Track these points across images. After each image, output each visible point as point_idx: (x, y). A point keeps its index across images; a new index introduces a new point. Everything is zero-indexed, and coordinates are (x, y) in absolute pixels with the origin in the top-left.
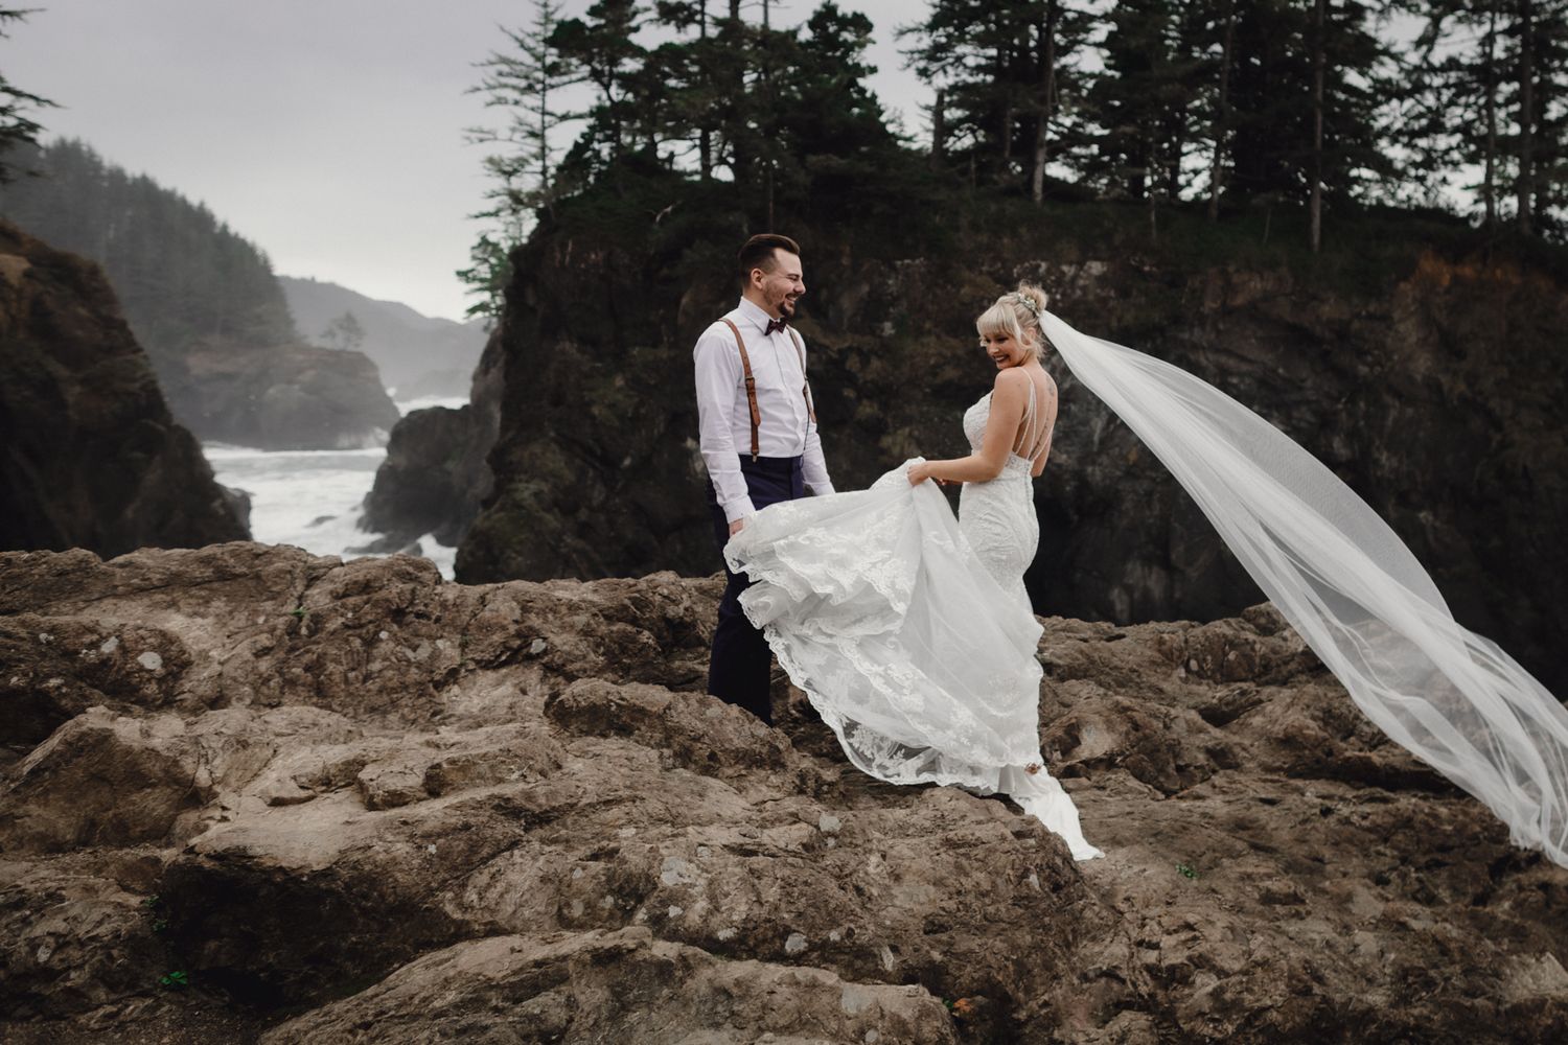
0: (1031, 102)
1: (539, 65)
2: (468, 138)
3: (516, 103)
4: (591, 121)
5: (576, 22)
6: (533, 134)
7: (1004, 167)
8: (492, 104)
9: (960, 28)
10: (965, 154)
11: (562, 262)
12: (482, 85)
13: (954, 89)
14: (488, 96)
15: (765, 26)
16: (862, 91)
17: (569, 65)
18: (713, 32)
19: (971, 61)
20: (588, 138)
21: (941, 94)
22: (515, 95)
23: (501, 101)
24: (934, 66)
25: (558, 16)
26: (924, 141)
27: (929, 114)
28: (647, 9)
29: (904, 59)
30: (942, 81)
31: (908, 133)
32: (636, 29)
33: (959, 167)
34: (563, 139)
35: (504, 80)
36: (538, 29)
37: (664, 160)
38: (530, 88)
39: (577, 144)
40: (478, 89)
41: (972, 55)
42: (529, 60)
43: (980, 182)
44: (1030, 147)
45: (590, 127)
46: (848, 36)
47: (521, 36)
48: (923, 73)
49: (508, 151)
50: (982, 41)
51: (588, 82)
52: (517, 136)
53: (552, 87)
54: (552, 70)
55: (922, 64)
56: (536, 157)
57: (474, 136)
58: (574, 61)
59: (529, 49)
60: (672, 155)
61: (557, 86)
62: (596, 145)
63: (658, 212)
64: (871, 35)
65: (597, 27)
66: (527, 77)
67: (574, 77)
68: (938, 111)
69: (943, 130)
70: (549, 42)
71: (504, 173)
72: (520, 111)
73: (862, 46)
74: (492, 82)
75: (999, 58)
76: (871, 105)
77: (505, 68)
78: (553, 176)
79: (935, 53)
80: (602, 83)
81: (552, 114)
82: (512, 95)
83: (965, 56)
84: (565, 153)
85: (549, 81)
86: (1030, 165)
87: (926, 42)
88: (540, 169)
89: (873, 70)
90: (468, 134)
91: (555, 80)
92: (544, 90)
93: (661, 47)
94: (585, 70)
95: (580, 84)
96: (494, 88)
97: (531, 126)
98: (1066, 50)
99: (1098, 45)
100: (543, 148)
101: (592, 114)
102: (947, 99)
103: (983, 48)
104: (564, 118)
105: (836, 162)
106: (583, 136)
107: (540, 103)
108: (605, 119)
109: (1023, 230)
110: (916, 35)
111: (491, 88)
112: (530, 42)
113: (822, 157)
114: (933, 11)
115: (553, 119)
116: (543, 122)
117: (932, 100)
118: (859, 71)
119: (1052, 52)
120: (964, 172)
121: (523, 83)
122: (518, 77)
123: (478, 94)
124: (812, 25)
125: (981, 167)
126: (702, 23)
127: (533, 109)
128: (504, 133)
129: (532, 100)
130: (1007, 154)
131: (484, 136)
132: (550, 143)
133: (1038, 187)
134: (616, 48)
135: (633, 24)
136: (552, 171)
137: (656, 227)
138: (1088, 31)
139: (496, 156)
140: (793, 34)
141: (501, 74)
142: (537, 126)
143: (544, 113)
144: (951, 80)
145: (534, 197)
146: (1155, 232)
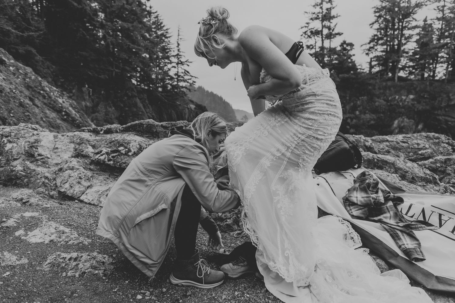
0: (395, 57)
7: (387, 74)
9: (377, 43)
10: (377, 72)
13: (375, 57)
15: (330, 47)
16: (352, 60)
18: (318, 50)
19: (379, 50)
21: (371, 59)
24: (370, 52)
26: (367, 70)
27: (368, 63)
29: (362, 51)
30: (372, 55)
31: (363, 68)
41: (380, 48)
43: (381, 78)
44: (394, 69)
46: (349, 48)
48: (367, 54)
50: (382, 45)
55: (367, 52)
64: (354, 47)
68: (370, 63)
69: (371, 67)
73: (351, 50)
75: (387, 48)
76: (353, 62)
79: (370, 49)
86: (394, 74)
87: (368, 46)
89: (354, 55)
98: (405, 44)
99: (414, 42)
102: (373, 60)
105: (346, 75)
109: (392, 89)
110: (365, 46)
113: (343, 75)
114: (370, 39)
117: (369, 61)
118: (351, 56)
119: (401, 45)
120: (377, 76)
124: (340, 46)
125: (381, 75)
126: (315, 49)
130: (388, 71)
133: (396, 78)
138: (411, 39)
140: (335, 48)
144: (374, 55)
146: (428, 87)
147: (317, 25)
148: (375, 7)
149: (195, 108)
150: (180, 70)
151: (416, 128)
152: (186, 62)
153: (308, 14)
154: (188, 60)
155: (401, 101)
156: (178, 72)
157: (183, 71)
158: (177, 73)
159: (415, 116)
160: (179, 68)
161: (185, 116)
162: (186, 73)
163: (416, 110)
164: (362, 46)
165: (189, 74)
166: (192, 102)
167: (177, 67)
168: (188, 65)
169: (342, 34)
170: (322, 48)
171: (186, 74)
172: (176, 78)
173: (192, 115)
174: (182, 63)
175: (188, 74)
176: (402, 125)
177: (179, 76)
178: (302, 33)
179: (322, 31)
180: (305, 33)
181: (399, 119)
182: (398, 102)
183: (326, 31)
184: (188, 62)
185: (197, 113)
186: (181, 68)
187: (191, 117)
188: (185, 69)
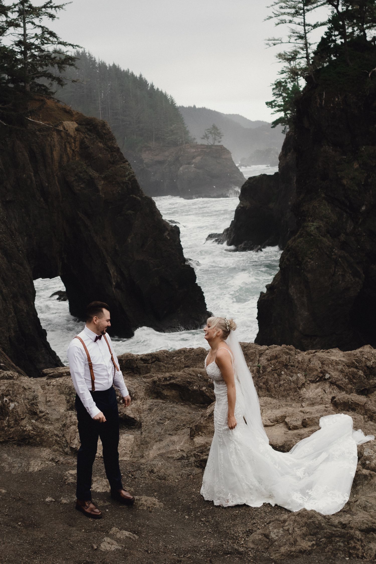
3: (290, 22)
4: (330, 25)
6: (301, 37)
8: (279, 24)
11: (321, 104)
12: (273, 15)
14: (276, 20)
20: (329, 34)
22: (290, 18)
23: (283, 22)
35: (283, 11)
37: (371, 42)
38: (297, 13)
39: (323, 38)
40: (271, 17)
45: (329, 29)
49: (288, 48)
51: (327, 5)
52: (293, 40)
53: (308, 10)
54: (308, 2)
56: (302, 49)
57: (270, 42)
60: (373, 38)
61: (311, 9)
62: (333, 38)
63: (369, 71)
66: (294, 8)
67: (319, 4)
71: (287, 59)
72: (293, 26)
74: (277, 13)
77: (284, 5)
78: (312, 58)
80: (333, 5)
81: (309, 25)
82: (288, 18)
84: (317, 45)
85: (305, 8)
88: (305, 55)
90: (267, 42)
91: (308, 7)
92: (304, 13)
95: (322, 6)
96: (279, 15)
97: (299, 33)
100: (306, 44)
101: (330, 21)
104: (315, 26)
106: (326, 33)
107: (302, 20)
111: (277, 16)
115: (310, 27)
116: (305, 30)
121: (293, 11)
122: (290, 8)
127: (299, 24)
128: (285, 39)
129: (299, 19)
131: (275, 42)
132: (309, 41)
136: (312, 55)
139: (282, 52)
141: (281, 8)
142: (302, 32)
143: (305, 25)
145: (304, 70)
149: (77, 130)
150: (31, 30)
152: (45, 7)
154: (51, 2)
156: (25, 35)
157: (39, 31)
158: (22, 38)
160: (29, 26)
161: (52, 154)
162: (48, 36)
165: (55, 40)
166: (68, 113)
167: (22, 24)
168: (52, 16)
171: (47, 39)
172: (21, 53)
173: (70, 148)
174: (34, 11)
175: (51, 39)
177: (28, 46)
184: (51, 7)
185: (82, 142)
186: (33, 23)
187: (67, 154)
188: (43, 27)
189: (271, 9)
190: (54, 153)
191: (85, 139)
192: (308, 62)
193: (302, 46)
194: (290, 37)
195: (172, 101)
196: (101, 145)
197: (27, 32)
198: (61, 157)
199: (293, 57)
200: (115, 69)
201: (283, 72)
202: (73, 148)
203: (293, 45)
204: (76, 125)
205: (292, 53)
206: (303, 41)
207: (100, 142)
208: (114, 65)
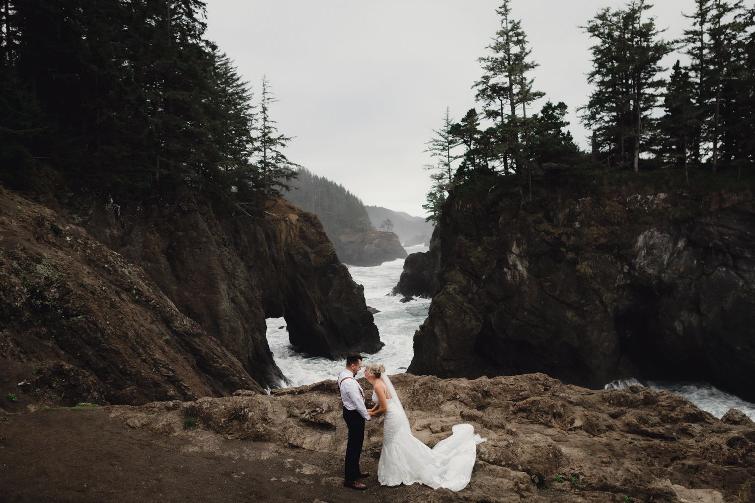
0: (632, 132)
1: (446, 141)
2: (424, 168)
3: (440, 154)
4: (465, 158)
5: (458, 124)
6: (446, 165)
8: (432, 156)
9: (602, 106)
10: (606, 153)
11: (458, 209)
12: (428, 149)
13: (600, 129)
14: (430, 153)
15: (524, 117)
17: (456, 140)
18: (506, 120)
19: (607, 119)
20: (464, 164)
21: (595, 131)
23: (435, 154)
24: (592, 122)
25: (452, 123)
26: (588, 149)
27: (590, 139)
28: (482, 113)
29: (579, 120)
30: (595, 127)
32: (479, 124)
33: (603, 161)
34: (456, 165)
35: (435, 147)
36: (445, 128)
37: (491, 169)
38: (444, 149)
39: (460, 166)
40: (427, 151)
41: (606, 116)
42: (443, 139)
43: (612, 166)
45: (465, 160)
46: (557, 113)
47: (440, 132)
48: (587, 125)
49: (438, 172)
50: (611, 110)
51: (463, 144)
52: (441, 166)
53: (451, 147)
54: (451, 142)
55: (586, 122)
56: (447, 172)
57: (426, 167)
58: (458, 138)
59: (443, 136)
60: (493, 167)
61: (453, 147)
62: (467, 166)
63: (490, 188)
64: (566, 110)
65: (465, 126)
66: (442, 145)
67: (458, 143)
68: (594, 139)
69: (596, 145)
70: (449, 133)
71: (437, 179)
72: (441, 157)
73: (563, 115)
74: (431, 148)
75: (618, 115)
77: (435, 143)
78: (453, 178)
79: (593, 117)
80: (467, 145)
81: (452, 157)
82: (438, 152)
83: (603, 116)
84: (456, 170)
85: (449, 146)
86: (633, 155)
87: (588, 113)
88: (448, 177)
89: (567, 124)
90: (425, 167)
91: (452, 145)
92: (449, 149)
93: (487, 129)
94: (462, 140)
95: (460, 145)
96: (432, 150)
97: (445, 162)
98: (645, 109)
99: (660, 106)
100: (449, 169)
101: (465, 155)
102: (597, 133)
103: (611, 112)
104: (455, 158)
105: (554, 165)
106: (462, 163)
107: (447, 154)
108: (469, 156)
109: (630, 183)
110: (584, 110)
112: (443, 133)
113: (548, 164)
114: (590, 100)
115: (452, 159)
116: (449, 160)
117: (592, 135)
118: (562, 125)
119: (640, 111)
120: (604, 163)
121: (441, 147)
122: (439, 145)
123: (427, 152)
125: (611, 160)
126: (502, 117)
127: (445, 156)
128: (436, 166)
129: (445, 153)
131: (429, 167)
132: (451, 167)
133: (636, 165)
134: (472, 132)
135: (477, 122)
136: (453, 177)
137: (489, 194)
138: (655, 101)
139: (434, 174)
140: (536, 116)
141: (434, 145)
142: (447, 162)
143: (449, 157)
144: (598, 126)
145: (447, 186)
146: (687, 179)
147: (501, 79)
148: (594, 48)
149: (298, 220)
150: (269, 154)
151: (673, 248)
152: (279, 138)
153: (487, 61)
154: (283, 135)
155: (646, 203)
156: (265, 157)
157: (274, 155)
158: (263, 159)
159: (671, 228)
160: (268, 151)
161: (280, 236)
162: (280, 158)
163: (671, 217)
164: (578, 110)
165: (285, 160)
166: (292, 209)
167: (263, 150)
168: (283, 145)
169: (544, 94)
170: (513, 117)
171: (280, 160)
172: (262, 168)
173: (293, 232)
174: (272, 142)
175: (283, 160)
176: (651, 243)
177: (267, 164)
178: (477, 93)
179: (510, 89)
180: (484, 91)
181: (646, 233)
182: (641, 205)
183: (516, 89)
184: (283, 139)
185: (301, 229)
186: (271, 149)
187: (291, 236)
188: (277, 152)
189: (427, 145)
190: (282, 235)
191: (303, 227)
192: (450, 181)
193: (447, 170)
194: (439, 164)
195: (361, 203)
196: (313, 230)
197: (266, 155)
198: (287, 238)
199: (441, 177)
200: (324, 180)
201: (434, 187)
202: (295, 232)
203: (441, 169)
204: (297, 217)
205: (440, 175)
206: (447, 168)
207: (313, 229)
208: (323, 177)
